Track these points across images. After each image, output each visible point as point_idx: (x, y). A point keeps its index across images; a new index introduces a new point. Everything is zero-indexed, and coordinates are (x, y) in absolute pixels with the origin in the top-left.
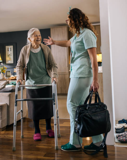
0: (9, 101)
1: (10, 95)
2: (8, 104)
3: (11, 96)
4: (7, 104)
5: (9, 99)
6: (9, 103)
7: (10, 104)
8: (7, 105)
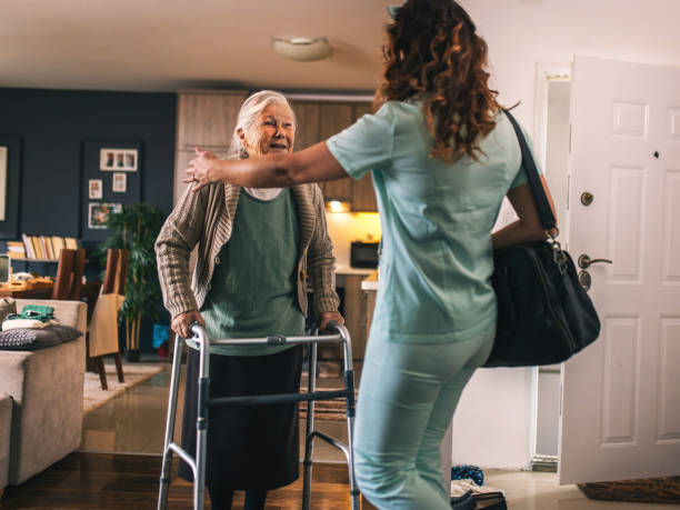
0: (20, 388)
1: (25, 365)
2: (18, 398)
3: (31, 366)
4: (11, 397)
5: (21, 379)
6: (20, 394)
7: (24, 397)
8: (14, 402)
